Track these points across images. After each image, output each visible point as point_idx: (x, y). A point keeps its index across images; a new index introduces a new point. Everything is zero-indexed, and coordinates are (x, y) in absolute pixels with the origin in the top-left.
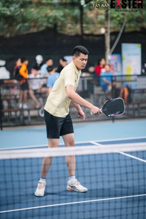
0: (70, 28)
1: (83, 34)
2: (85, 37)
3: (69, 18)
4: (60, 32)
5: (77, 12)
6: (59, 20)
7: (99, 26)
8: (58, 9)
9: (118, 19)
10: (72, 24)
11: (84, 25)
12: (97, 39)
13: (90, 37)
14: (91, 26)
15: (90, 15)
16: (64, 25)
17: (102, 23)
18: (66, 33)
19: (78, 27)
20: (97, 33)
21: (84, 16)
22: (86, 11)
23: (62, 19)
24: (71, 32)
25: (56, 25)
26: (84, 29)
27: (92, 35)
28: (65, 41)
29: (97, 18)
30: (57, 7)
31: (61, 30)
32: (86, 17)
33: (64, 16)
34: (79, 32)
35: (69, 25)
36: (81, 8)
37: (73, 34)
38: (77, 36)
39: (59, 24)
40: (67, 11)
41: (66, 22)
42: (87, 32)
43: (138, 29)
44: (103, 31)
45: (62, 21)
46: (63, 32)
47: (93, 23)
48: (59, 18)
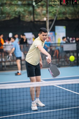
0: (27, 18)
1: (35, 21)
2: (35, 23)
3: (27, 12)
4: (22, 19)
5: (31, 9)
6: (21, 13)
7: (43, 16)
8: (21, 7)
9: (53, 13)
10: (28, 15)
11: (35, 16)
12: (42, 23)
13: (38, 23)
14: (38, 16)
15: (38, 10)
16: (24, 16)
17: (44, 15)
18: (25, 20)
19: (32, 17)
20: (42, 20)
21: (35, 11)
22: (36, 8)
23: (23, 13)
24: (28, 20)
25: (20, 16)
26: (35, 18)
27: (39, 21)
28: (24, 25)
29: (42, 12)
30: (20, 6)
31: (23, 18)
32: (36, 11)
33: (24, 11)
34: (32, 20)
35: (27, 16)
36: (33, 7)
37: (29, 21)
38: (31, 22)
39: (21, 15)
40: (26, 8)
41: (25, 14)
42: (36, 20)
43: (64, 18)
44: (45, 19)
45: (23, 14)
46: (23, 20)
47: (40, 15)
48: (22, 12)
